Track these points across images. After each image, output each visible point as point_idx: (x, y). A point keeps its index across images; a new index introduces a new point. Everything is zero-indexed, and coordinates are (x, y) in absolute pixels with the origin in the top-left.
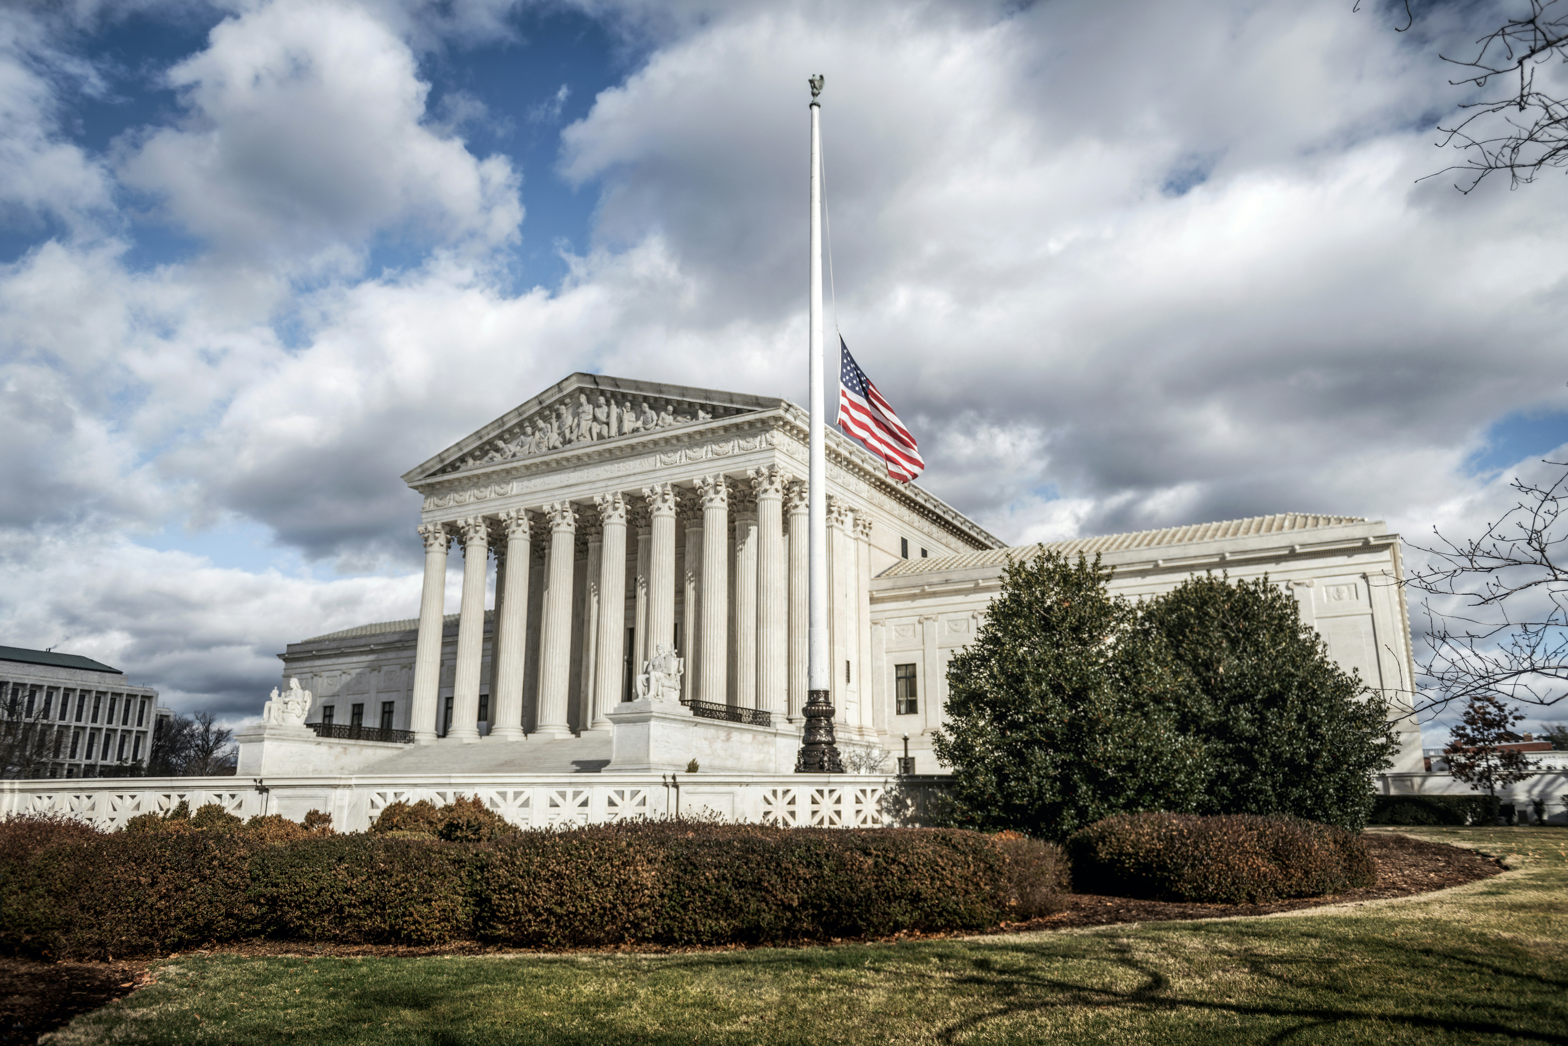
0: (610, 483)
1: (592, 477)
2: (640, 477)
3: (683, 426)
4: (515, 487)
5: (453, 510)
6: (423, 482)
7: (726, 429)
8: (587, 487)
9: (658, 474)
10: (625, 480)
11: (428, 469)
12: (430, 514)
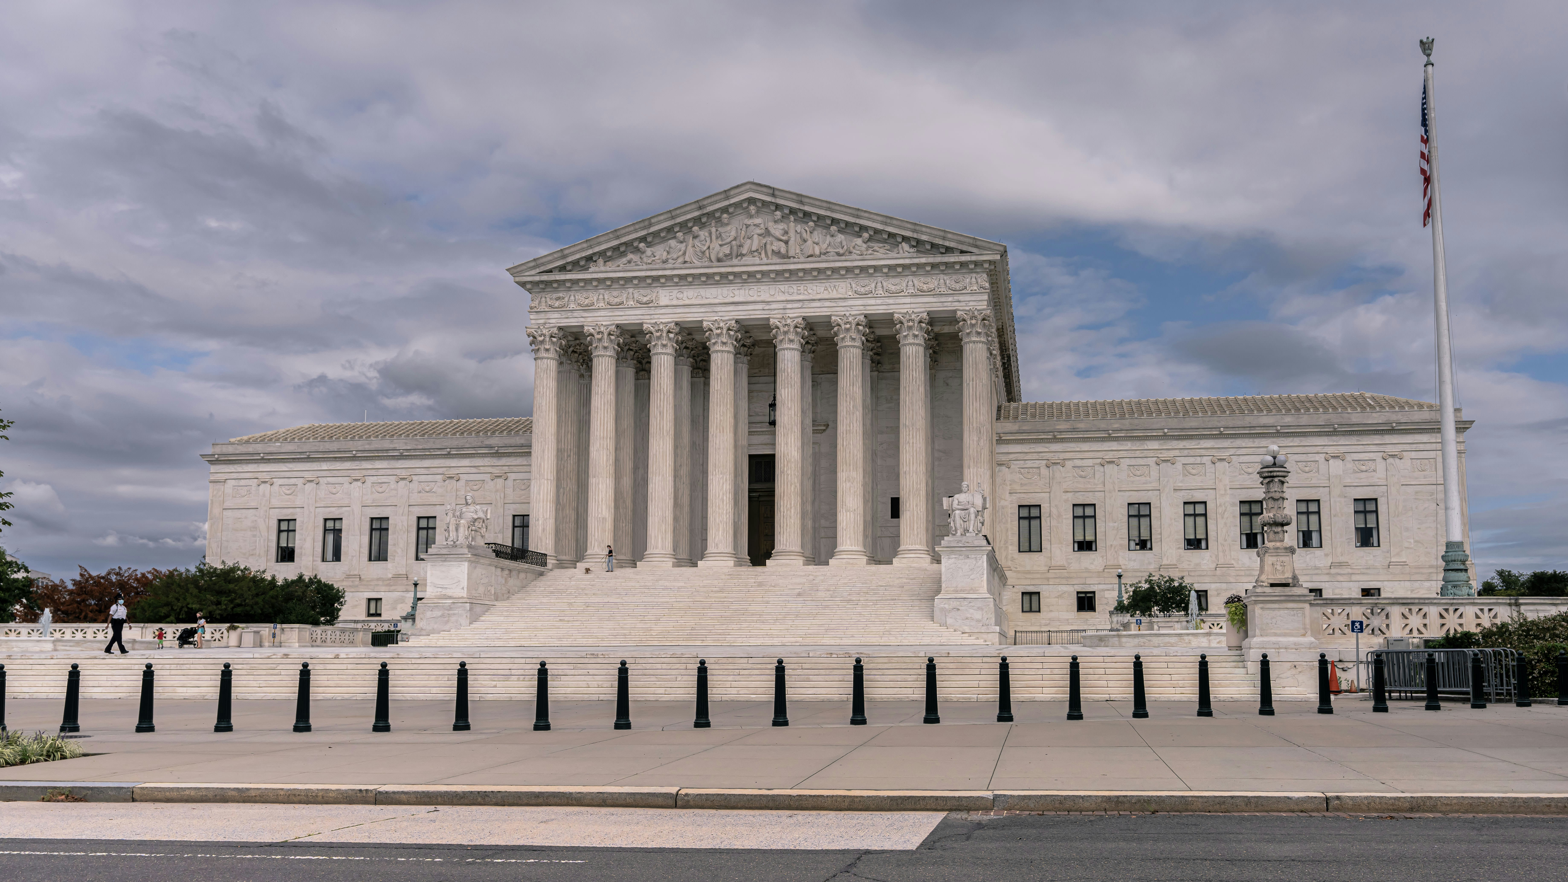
0: (789, 306)
1: (765, 297)
2: (827, 304)
3: (883, 256)
4: (665, 296)
5: (576, 314)
6: (537, 278)
7: (934, 266)
8: (760, 306)
9: (850, 303)
10: (807, 304)
11: (543, 264)
12: (542, 315)
